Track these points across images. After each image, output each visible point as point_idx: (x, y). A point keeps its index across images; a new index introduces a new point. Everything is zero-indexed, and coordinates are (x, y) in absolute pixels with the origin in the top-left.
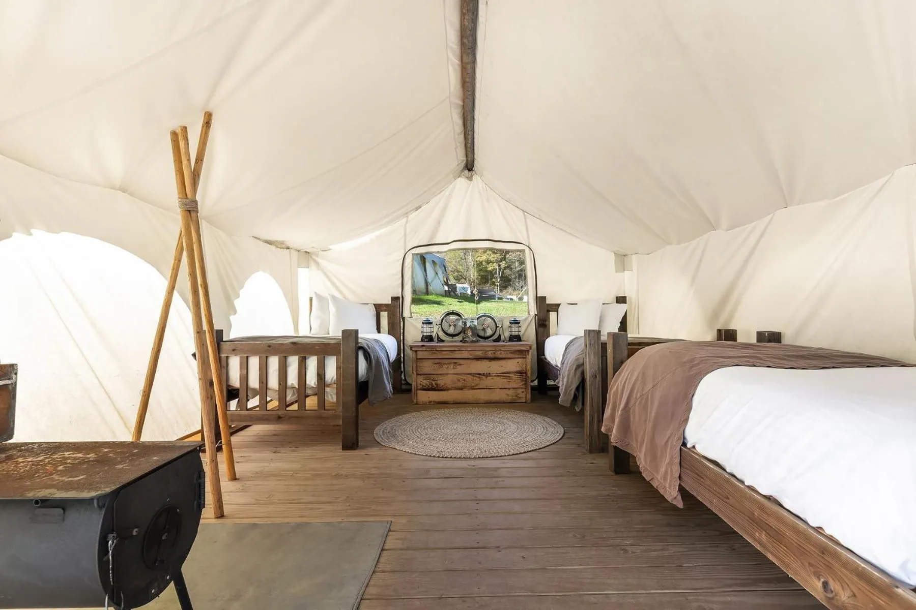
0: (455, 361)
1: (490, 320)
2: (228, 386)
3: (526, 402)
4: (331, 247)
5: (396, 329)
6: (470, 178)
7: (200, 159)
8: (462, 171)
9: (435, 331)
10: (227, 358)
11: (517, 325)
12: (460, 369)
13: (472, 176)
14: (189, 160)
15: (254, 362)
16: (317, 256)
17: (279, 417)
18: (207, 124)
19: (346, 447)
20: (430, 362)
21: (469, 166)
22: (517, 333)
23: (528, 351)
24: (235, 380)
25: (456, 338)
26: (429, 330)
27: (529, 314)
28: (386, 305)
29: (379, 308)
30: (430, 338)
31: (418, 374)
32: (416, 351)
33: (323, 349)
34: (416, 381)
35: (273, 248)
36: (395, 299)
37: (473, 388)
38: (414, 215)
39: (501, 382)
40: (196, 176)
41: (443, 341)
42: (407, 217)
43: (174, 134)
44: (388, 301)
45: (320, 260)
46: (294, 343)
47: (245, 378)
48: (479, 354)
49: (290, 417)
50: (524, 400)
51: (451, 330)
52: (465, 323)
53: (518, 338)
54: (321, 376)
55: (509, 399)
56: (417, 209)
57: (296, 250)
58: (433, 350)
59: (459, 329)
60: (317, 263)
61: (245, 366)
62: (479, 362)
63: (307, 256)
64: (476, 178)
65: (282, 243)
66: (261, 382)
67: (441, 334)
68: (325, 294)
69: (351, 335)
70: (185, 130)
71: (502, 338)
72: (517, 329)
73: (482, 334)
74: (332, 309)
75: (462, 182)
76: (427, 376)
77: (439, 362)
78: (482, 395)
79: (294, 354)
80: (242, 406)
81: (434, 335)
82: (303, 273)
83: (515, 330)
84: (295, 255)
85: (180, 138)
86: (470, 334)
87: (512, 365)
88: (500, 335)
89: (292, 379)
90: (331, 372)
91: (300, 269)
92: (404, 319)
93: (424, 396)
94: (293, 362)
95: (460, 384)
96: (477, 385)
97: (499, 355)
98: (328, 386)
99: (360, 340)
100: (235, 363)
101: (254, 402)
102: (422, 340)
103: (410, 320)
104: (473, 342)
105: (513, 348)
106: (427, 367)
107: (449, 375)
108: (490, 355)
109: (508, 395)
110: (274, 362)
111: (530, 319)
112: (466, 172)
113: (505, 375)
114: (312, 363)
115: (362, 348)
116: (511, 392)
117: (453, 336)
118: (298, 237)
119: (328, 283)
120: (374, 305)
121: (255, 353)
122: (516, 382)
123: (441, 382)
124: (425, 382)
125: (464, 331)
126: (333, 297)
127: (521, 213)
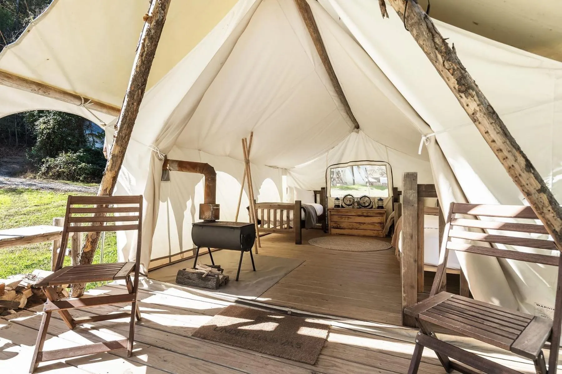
0: (348, 217)
1: (367, 199)
2: (258, 219)
3: (383, 237)
4: (295, 166)
5: (323, 201)
6: (358, 132)
7: (250, 147)
8: (354, 129)
9: (340, 203)
10: (257, 209)
11: (381, 201)
12: (350, 220)
13: (359, 131)
14: (247, 148)
15: (266, 211)
16: (289, 170)
17: (274, 231)
18: (252, 136)
19: (296, 243)
20: (337, 216)
21: (357, 127)
22: (381, 205)
23: (384, 213)
24: (260, 218)
25: (350, 207)
26: (337, 202)
27: (389, 196)
28: (319, 191)
29: (316, 192)
30: (338, 206)
31: (331, 221)
32: (330, 211)
33: (288, 207)
34: (330, 224)
35: (272, 168)
36: (323, 189)
37: (357, 229)
38: (331, 151)
39: (371, 227)
40: (249, 152)
41: (344, 207)
42: (328, 152)
43: (243, 140)
44: (320, 190)
45: (291, 172)
46: (279, 205)
47: (263, 217)
48: (360, 213)
49: (278, 231)
50: (382, 236)
51: (348, 203)
52: (354, 200)
53: (382, 207)
54: (288, 217)
55: (374, 235)
56: (332, 148)
57: (281, 168)
58: (338, 211)
59: (351, 203)
60: (290, 173)
61: (263, 212)
62: (360, 217)
63: (285, 171)
64: (360, 132)
65: (276, 167)
66: (268, 218)
67: (344, 205)
68: (293, 186)
69: (299, 203)
70: (246, 139)
71: (374, 207)
72: (381, 203)
73: (363, 205)
74: (295, 192)
75: (354, 134)
76: (336, 222)
77: (341, 216)
78: (361, 232)
79: (279, 209)
80: (262, 226)
81: (340, 205)
82: (284, 178)
83: (380, 204)
84: (281, 170)
85: (244, 141)
86: (356, 204)
87: (376, 219)
88: (372, 206)
89: (278, 218)
90: (291, 216)
91: (283, 176)
92: (327, 197)
93: (334, 231)
94: (279, 211)
95: (351, 227)
96: (358, 228)
97: (369, 214)
98: (291, 221)
99: (302, 205)
100: (259, 211)
101: (266, 226)
102: (335, 207)
103: (330, 198)
104: (358, 208)
105: (378, 212)
106: (335, 218)
107: (345, 223)
108: (365, 214)
109: (374, 233)
110: (272, 211)
111: (389, 198)
112: (356, 129)
113: (373, 224)
114: (285, 212)
115: (303, 208)
116: (375, 232)
117: (349, 205)
118: (282, 163)
119: (294, 182)
120: (314, 191)
121: (266, 208)
122: (378, 227)
123: (342, 226)
124: (335, 225)
125: (353, 203)
126: (296, 188)
127: (384, 147)
